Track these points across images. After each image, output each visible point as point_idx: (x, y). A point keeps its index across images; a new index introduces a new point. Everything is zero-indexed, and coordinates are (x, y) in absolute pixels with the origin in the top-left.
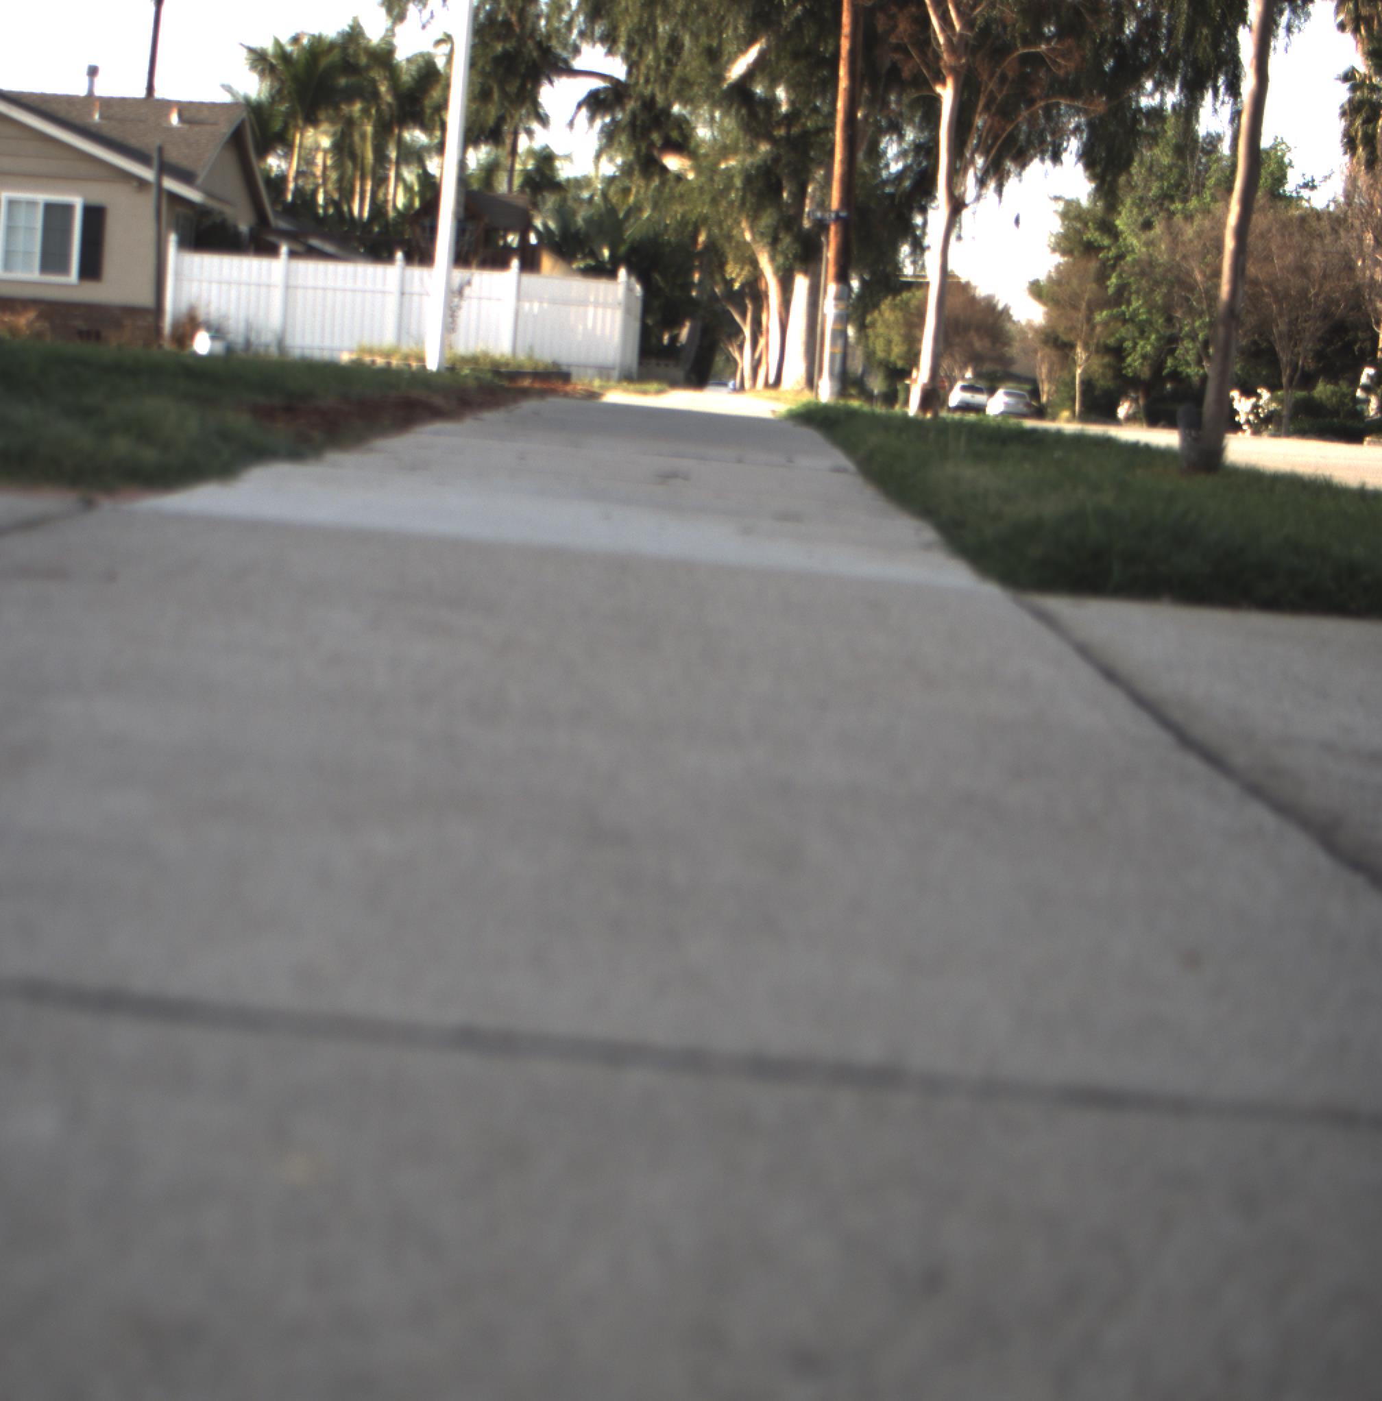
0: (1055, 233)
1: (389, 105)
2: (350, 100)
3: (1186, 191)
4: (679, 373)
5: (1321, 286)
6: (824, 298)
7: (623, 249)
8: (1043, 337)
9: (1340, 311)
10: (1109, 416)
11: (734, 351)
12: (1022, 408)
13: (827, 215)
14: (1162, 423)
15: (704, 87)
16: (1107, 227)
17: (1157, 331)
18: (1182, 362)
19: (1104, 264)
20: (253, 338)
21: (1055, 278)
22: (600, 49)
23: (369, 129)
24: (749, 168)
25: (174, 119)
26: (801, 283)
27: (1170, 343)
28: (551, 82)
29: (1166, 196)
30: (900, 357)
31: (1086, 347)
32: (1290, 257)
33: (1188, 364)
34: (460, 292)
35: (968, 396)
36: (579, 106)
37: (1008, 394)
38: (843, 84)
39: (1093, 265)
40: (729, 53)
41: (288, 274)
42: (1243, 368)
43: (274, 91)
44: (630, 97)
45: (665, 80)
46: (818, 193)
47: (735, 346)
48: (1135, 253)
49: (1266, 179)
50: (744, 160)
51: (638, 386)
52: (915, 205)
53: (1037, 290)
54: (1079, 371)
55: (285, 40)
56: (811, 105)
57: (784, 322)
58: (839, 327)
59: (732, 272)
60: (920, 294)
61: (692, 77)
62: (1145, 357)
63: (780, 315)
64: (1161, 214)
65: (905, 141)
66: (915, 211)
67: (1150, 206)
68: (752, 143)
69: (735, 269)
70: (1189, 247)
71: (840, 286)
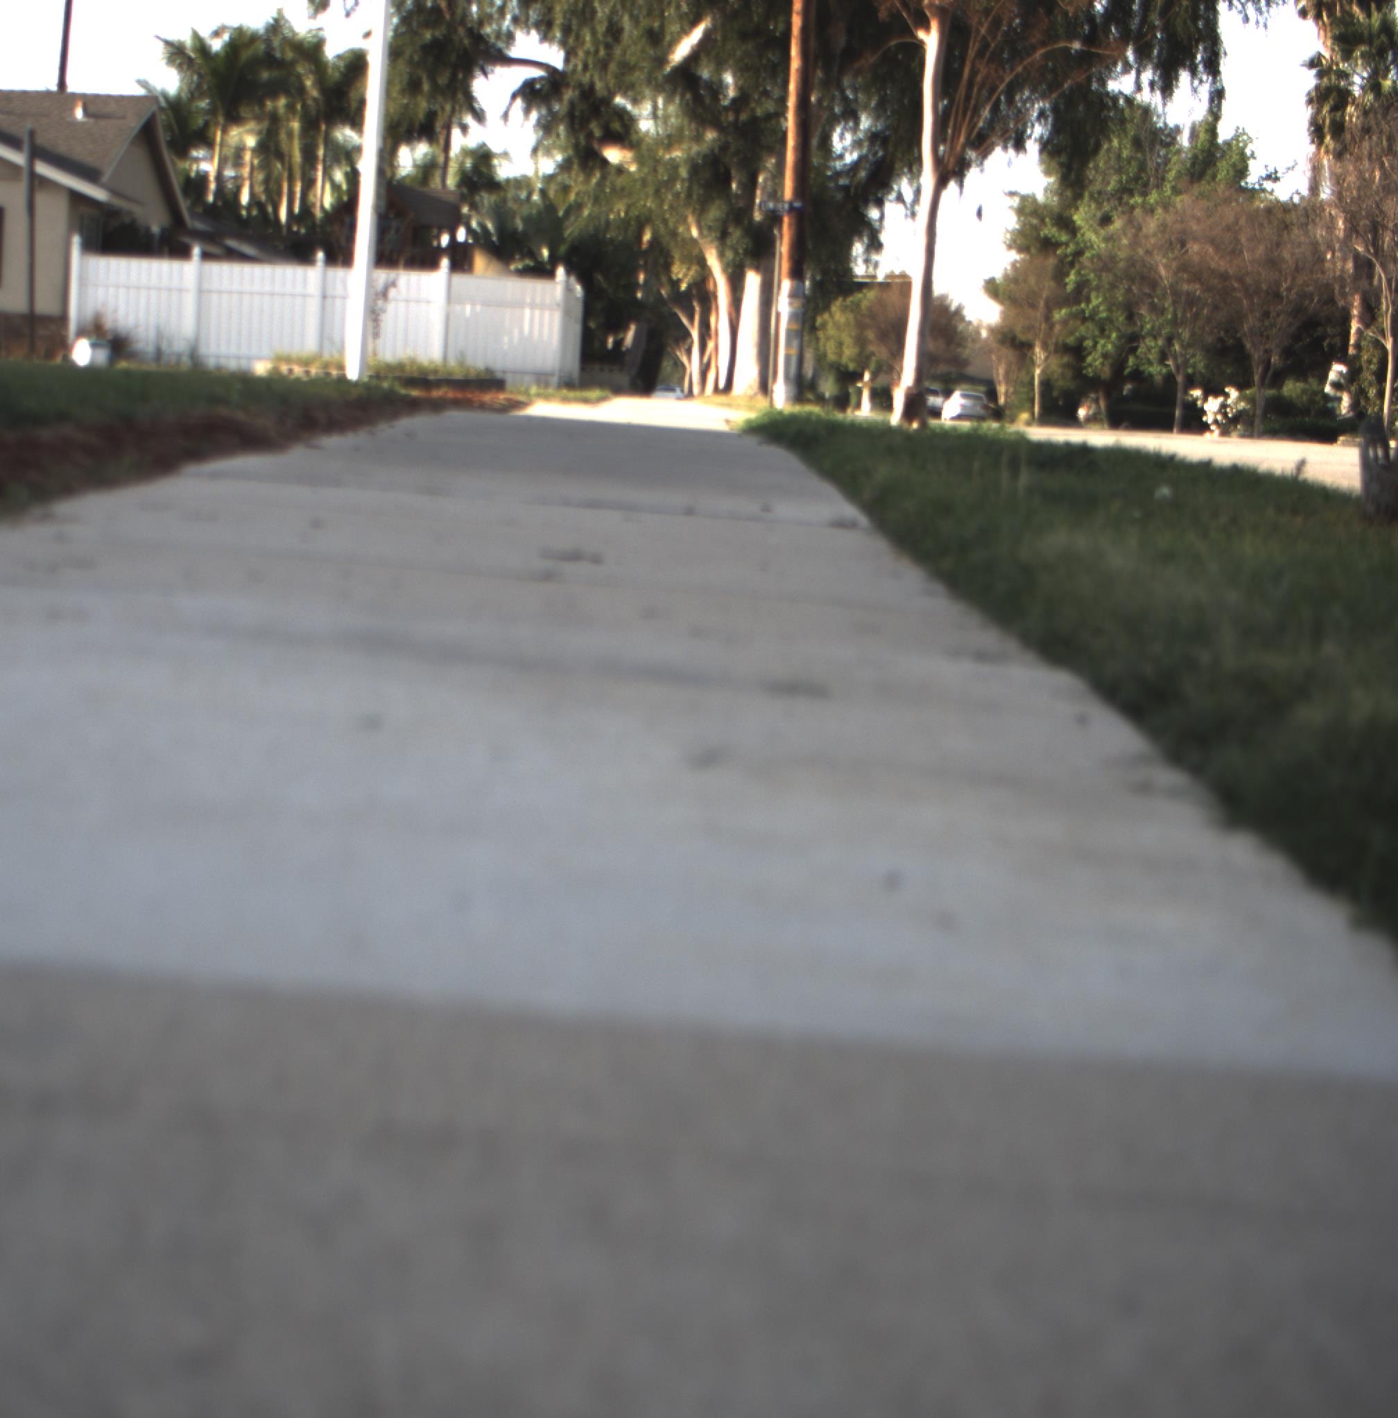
0: (1010, 228)
1: (315, 100)
2: (274, 95)
3: (1146, 185)
4: (624, 379)
5: (1294, 279)
6: (778, 294)
7: (563, 249)
8: (1000, 336)
9: (1313, 306)
10: (1067, 418)
11: (682, 354)
12: (979, 410)
13: (780, 206)
14: (1125, 424)
15: (646, 71)
16: (1064, 222)
17: (1118, 330)
18: (1144, 361)
19: (1062, 260)
20: (164, 346)
21: (1011, 277)
22: (534, 35)
23: (296, 125)
24: (695, 157)
25: (79, 113)
26: (753, 281)
27: (1131, 342)
28: (485, 74)
29: (1126, 189)
30: (851, 360)
31: (1045, 346)
32: (1261, 250)
33: (1150, 363)
34: (384, 294)
36: (514, 96)
37: (964, 396)
38: (795, 64)
39: (1051, 262)
40: (672, 33)
41: (201, 277)
42: (1207, 367)
43: (193, 86)
44: (567, 85)
45: (603, 65)
46: (769, 183)
47: (683, 350)
48: (1094, 249)
49: (1228, 171)
50: (690, 149)
51: (578, 394)
52: (871, 198)
53: (993, 289)
54: (1038, 372)
55: (205, 33)
56: (761, 89)
57: (734, 322)
58: (795, 327)
59: (678, 273)
60: (871, 295)
61: (633, 60)
62: (1105, 356)
63: (730, 315)
64: (1120, 209)
65: (860, 130)
66: (871, 205)
67: (1108, 200)
68: (697, 130)
69: (681, 269)
70: (1153, 241)
71: (795, 282)
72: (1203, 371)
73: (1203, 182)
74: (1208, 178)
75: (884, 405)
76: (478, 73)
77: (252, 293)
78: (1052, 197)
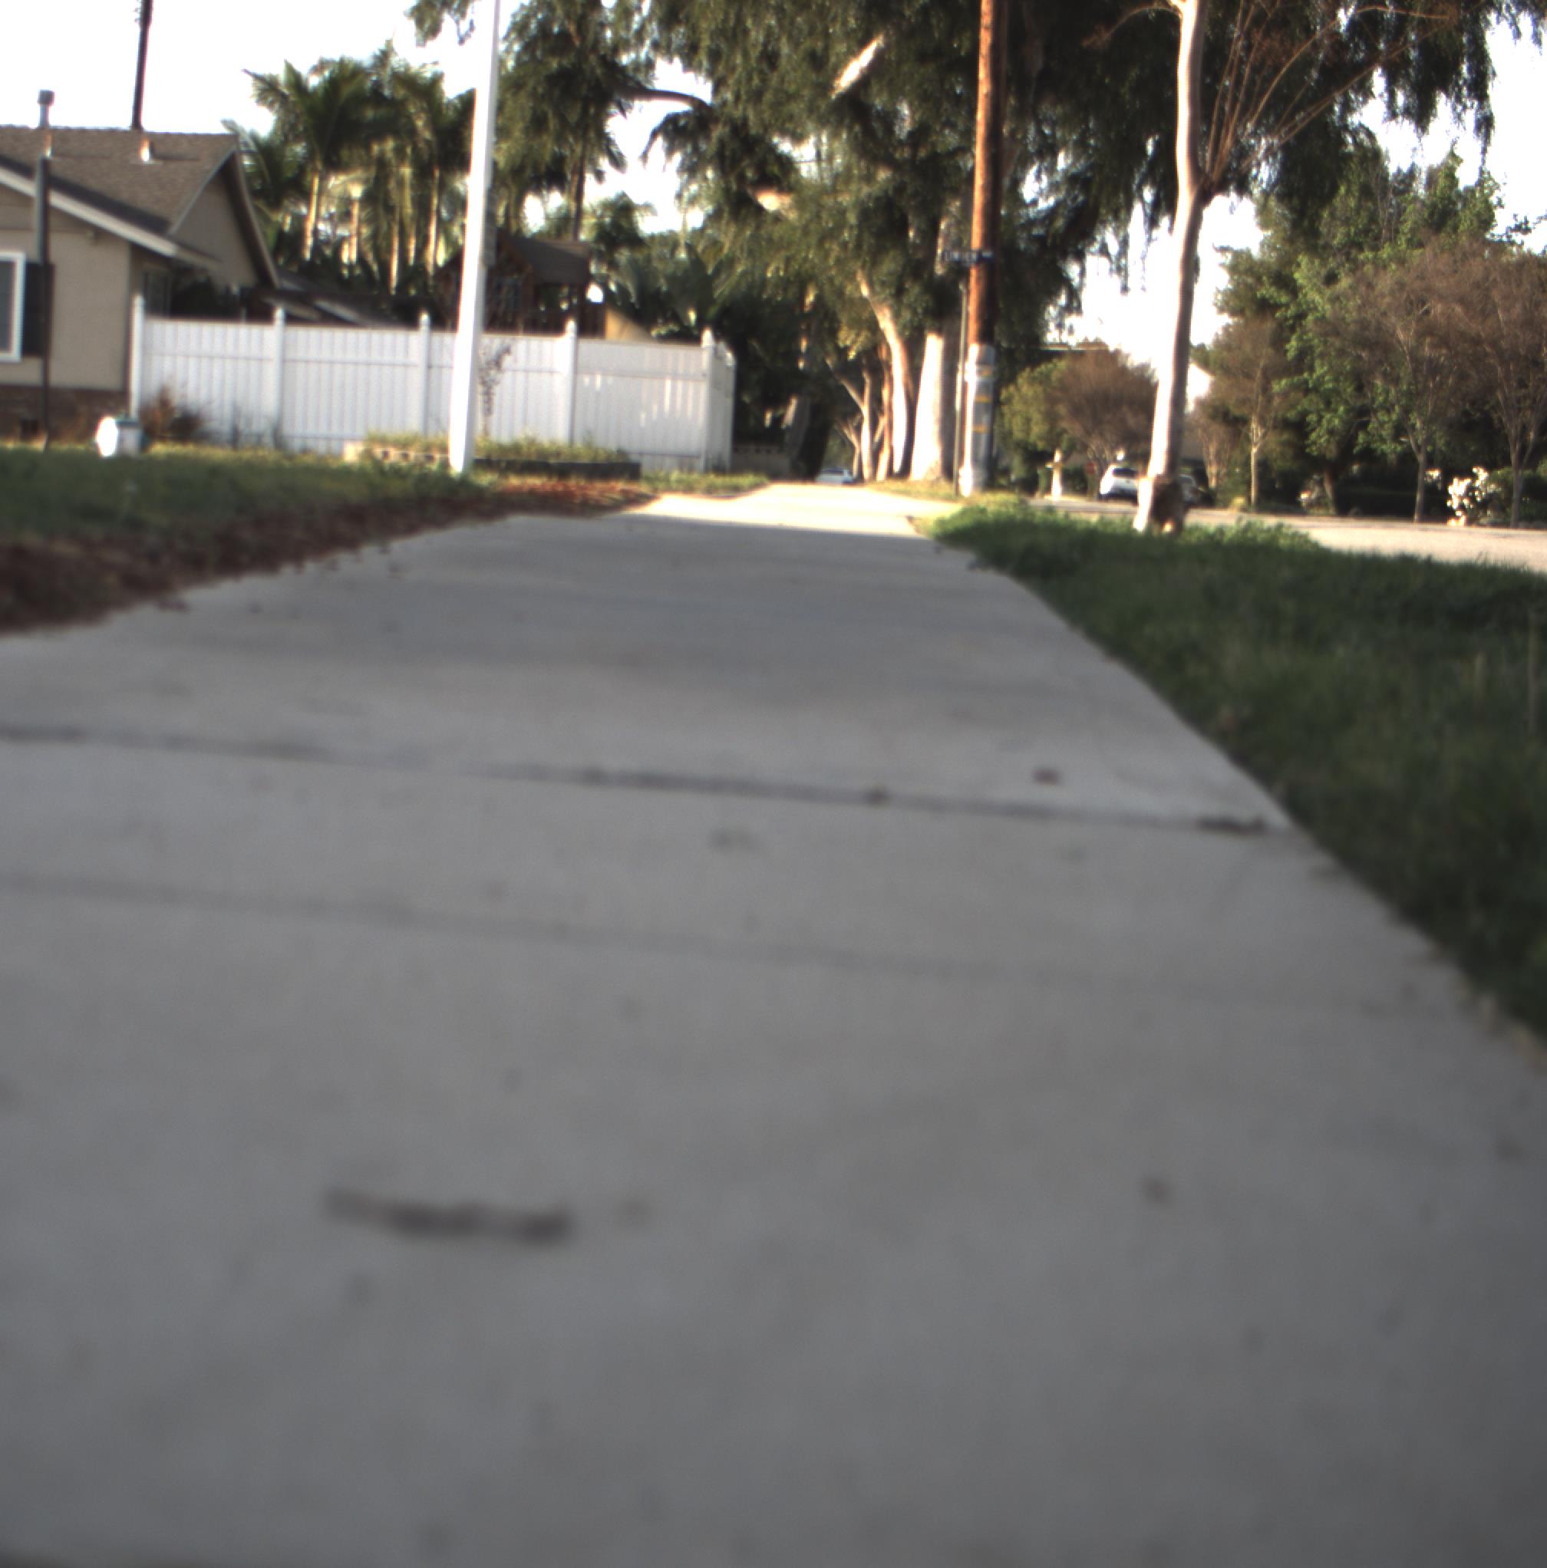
0: (1222, 288)
1: (427, 142)
2: (380, 137)
3: (1377, 238)
4: (783, 462)
6: (964, 360)
7: (713, 311)
8: (1210, 410)
10: (1288, 504)
11: (850, 433)
13: (966, 256)
14: (1354, 509)
15: (806, 99)
16: (1284, 281)
17: (1346, 402)
18: (1376, 437)
19: (1281, 325)
20: (242, 426)
21: (1222, 343)
22: (677, 63)
23: (407, 171)
24: (866, 200)
25: (145, 155)
26: (934, 346)
27: (1361, 416)
28: (622, 110)
29: (1355, 243)
30: (1041, 438)
31: (1262, 422)
32: (1518, 309)
33: (1383, 441)
34: (497, 363)
35: (1123, 482)
36: (654, 134)
38: (984, 88)
39: (1269, 326)
40: (837, 55)
41: (284, 346)
42: (1448, 444)
44: (716, 120)
45: (757, 96)
46: (953, 230)
47: (851, 427)
48: (1318, 311)
49: (1471, 221)
50: (859, 190)
51: (728, 480)
52: (1070, 249)
53: (1202, 357)
54: (1254, 450)
55: (303, 68)
56: (944, 119)
57: (912, 395)
58: (984, 399)
59: (846, 339)
60: (1062, 365)
61: (792, 88)
62: (1331, 432)
63: (906, 386)
64: (1347, 265)
65: (1057, 171)
66: (1070, 258)
67: (1334, 255)
68: (868, 169)
69: (849, 336)
70: (1387, 300)
71: (984, 347)
72: (1443, 448)
73: (1443, 234)
74: (1448, 229)
75: (1078, 488)
76: (613, 109)
77: (344, 363)
78: (1270, 253)
